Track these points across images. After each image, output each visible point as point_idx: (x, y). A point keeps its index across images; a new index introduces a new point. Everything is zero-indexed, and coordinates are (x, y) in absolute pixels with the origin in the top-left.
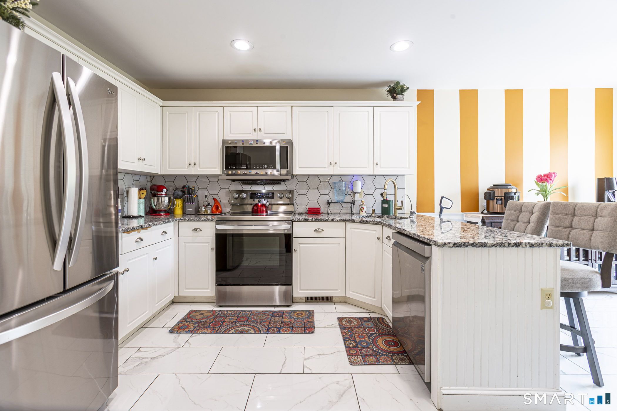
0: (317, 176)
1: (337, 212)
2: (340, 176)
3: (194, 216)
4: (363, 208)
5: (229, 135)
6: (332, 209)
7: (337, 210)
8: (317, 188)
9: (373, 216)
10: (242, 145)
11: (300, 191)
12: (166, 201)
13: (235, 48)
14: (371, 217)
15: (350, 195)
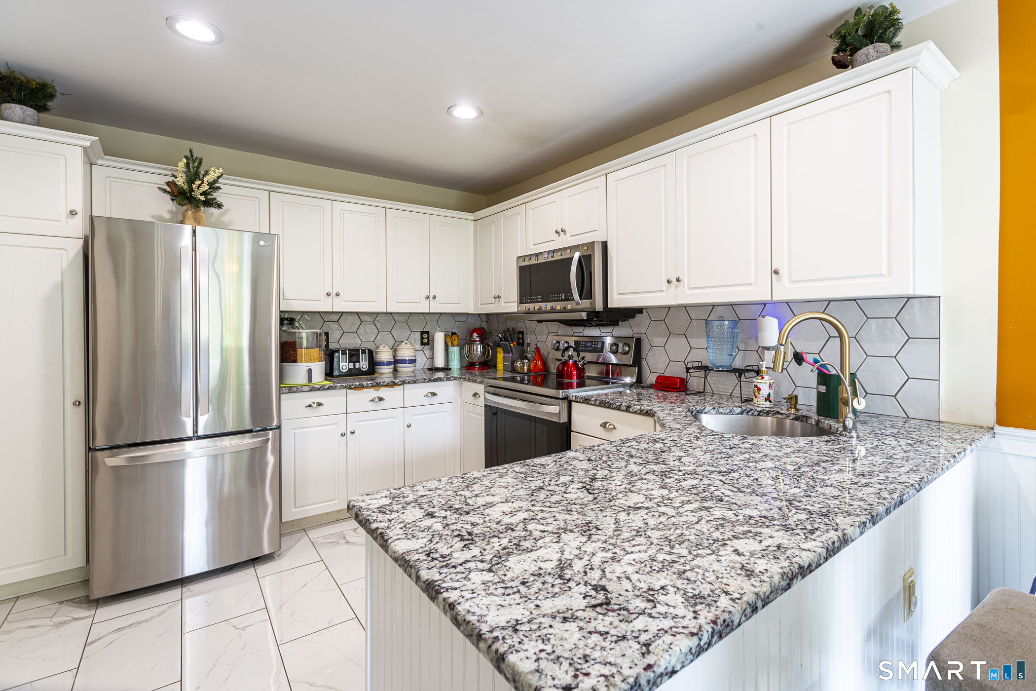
0: (685, 307)
1: (727, 391)
2: (731, 305)
3: (509, 373)
4: (759, 390)
5: (532, 247)
6: (714, 384)
7: (725, 387)
8: (684, 334)
9: (781, 414)
10: (536, 262)
11: (654, 339)
12: (479, 350)
13: (456, 118)
14: (775, 414)
15: (757, 351)
